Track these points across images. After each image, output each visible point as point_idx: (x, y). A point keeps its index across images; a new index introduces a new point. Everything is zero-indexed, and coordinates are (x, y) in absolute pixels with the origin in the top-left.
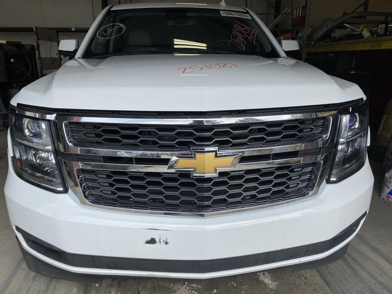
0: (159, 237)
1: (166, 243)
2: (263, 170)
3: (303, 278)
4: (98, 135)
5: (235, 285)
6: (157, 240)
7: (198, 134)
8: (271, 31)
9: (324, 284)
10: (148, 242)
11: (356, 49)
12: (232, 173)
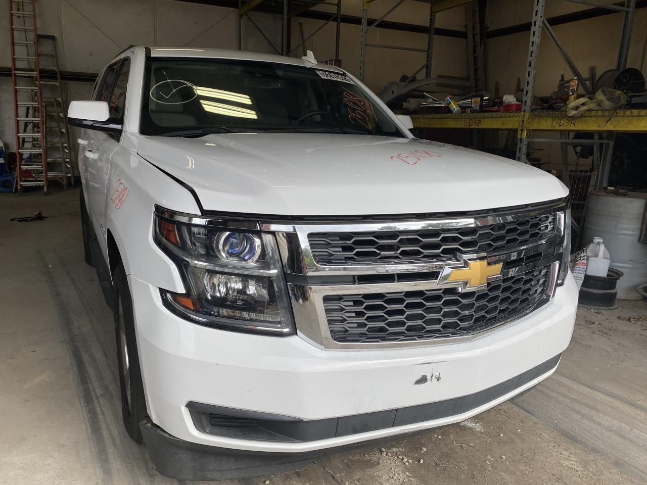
0: (431, 373)
1: (438, 379)
3: (502, 412)
4: (346, 249)
5: (440, 437)
6: (429, 377)
7: (465, 238)
8: (386, 104)
9: (527, 413)
10: (418, 382)
11: (444, 126)
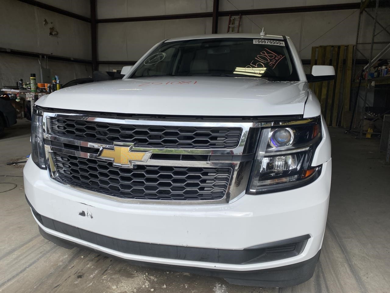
0: (87, 211)
1: (92, 217)
2: (175, 169)
6: (86, 213)
7: (123, 132)
10: (81, 214)
12: (147, 168)
